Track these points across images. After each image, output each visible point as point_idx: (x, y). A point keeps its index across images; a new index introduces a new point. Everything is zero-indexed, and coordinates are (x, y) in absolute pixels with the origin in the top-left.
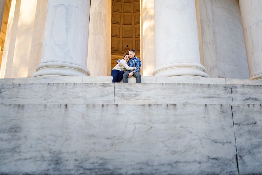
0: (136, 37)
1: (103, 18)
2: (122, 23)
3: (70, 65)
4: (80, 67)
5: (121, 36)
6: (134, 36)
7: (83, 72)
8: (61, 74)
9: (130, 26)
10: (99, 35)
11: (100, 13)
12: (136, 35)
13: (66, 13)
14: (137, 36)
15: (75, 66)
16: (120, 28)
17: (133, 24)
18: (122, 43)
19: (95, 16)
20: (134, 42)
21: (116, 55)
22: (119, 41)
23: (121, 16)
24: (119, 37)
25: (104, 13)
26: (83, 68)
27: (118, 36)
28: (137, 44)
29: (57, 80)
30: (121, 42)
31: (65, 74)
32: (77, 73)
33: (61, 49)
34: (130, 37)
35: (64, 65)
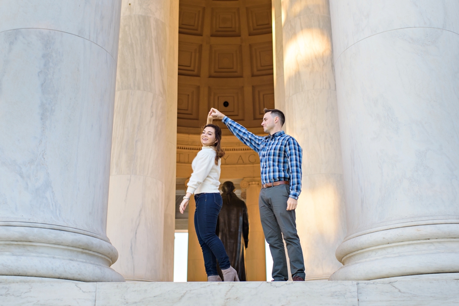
0: (253, 76)
1: (154, 34)
2: (207, 31)
3: (52, 235)
4: (84, 239)
5: (205, 72)
6: (247, 72)
7: (94, 256)
8: (21, 272)
9: (236, 40)
10: (139, 89)
11: (145, 20)
12: (255, 70)
13: (44, 56)
14: (256, 73)
15: (68, 237)
16: (201, 46)
17: (245, 32)
18: (209, 95)
19: (127, 28)
20: (248, 90)
21: (189, 133)
22: (198, 87)
23: (204, 9)
24: (198, 76)
25: (157, 21)
26: (96, 241)
27: (195, 73)
28: (257, 97)
29: (7, 295)
30: (204, 91)
31: (33, 272)
32: (75, 263)
33: (22, 176)
34: (236, 74)
35: (31, 238)
